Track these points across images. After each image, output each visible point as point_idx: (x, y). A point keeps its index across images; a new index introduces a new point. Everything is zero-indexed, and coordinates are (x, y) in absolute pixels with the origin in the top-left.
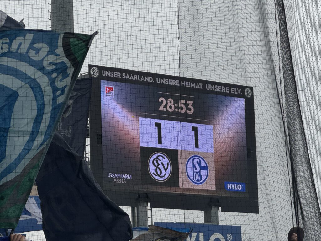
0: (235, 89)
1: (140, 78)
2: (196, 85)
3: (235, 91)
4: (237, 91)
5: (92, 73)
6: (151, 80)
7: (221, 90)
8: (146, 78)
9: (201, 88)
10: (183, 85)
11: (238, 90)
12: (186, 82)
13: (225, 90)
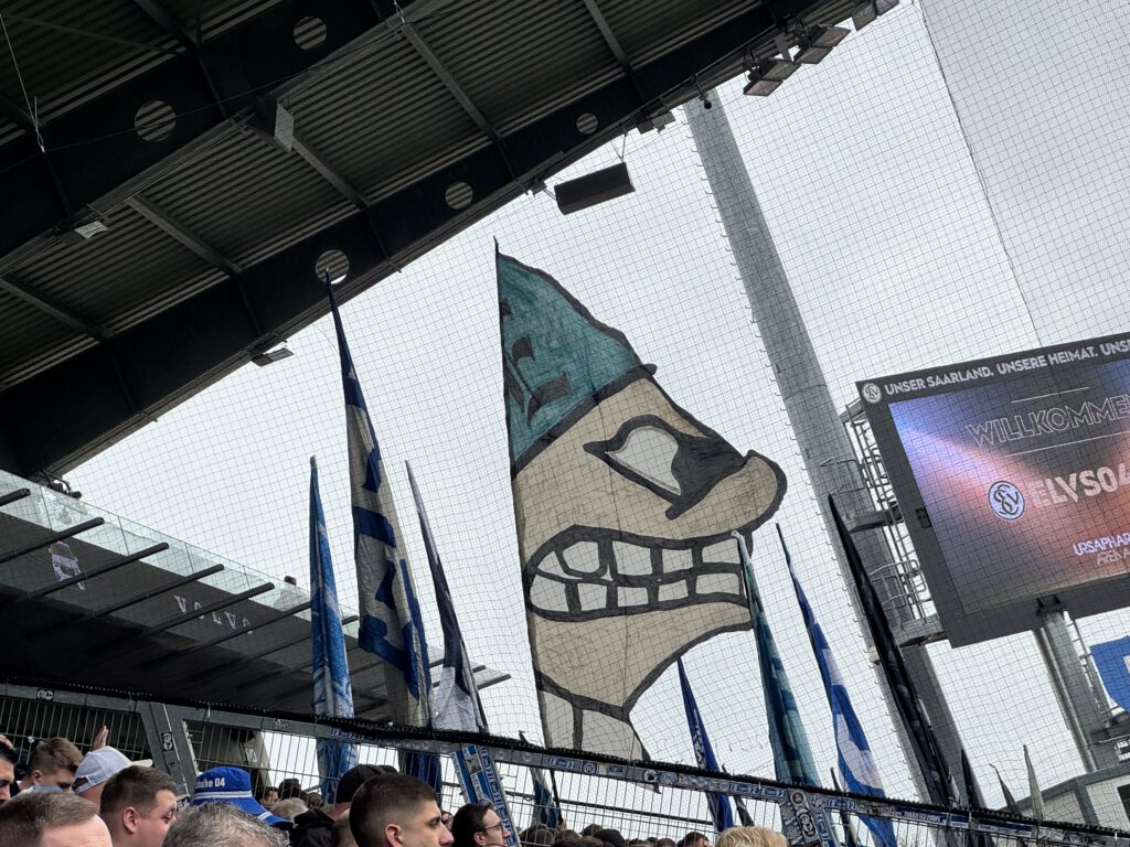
1: (964, 376)
2: (1080, 353)
5: (866, 396)
6: (986, 372)
8: (975, 372)
9: (1093, 356)
10: (1054, 361)
12: (1059, 354)
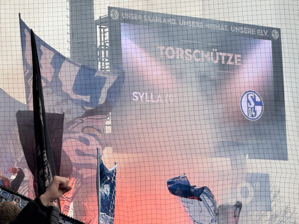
0: (262, 30)
1: (162, 20)
2: (220, 27)
3: (262, 33)
4: (263, 33)
5: (112, 15)
6: (174, 22)
7: (247, 32)
8: (168, 20)
9: (226, 30)
10: (207, 27)
11: (265, 32)
12: (211, 24)
13: (251, 32)
